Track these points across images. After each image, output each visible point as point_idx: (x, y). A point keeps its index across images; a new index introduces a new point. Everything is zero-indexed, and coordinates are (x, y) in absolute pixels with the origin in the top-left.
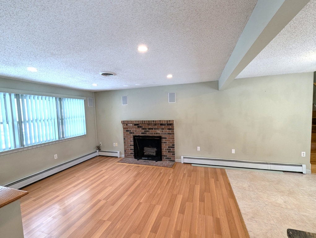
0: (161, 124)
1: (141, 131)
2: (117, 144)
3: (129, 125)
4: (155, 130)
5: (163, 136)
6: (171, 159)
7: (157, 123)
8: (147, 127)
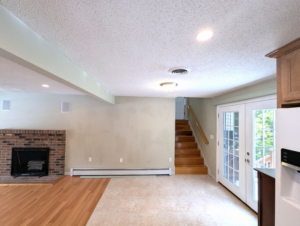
0: (50, 135)
1: (23, 142)
3: (7, 135)
4: (43, 140)
5: (52, 147)
6: (59, 172)
7: (44, 133)
8: (31, 138)
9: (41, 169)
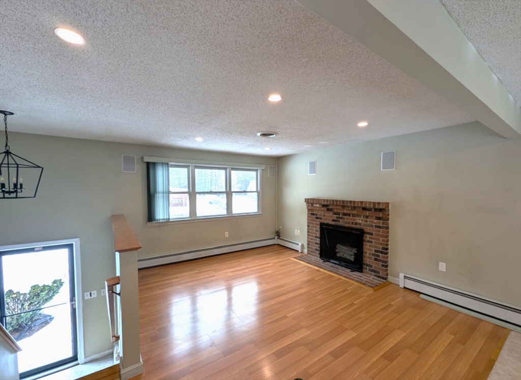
0: (364, 209)
1: (331, 217)
2: (299, 231)
3: (314, 205)
4: (354, 217)
5: (367, 229)
6: (379, 273)
7: (356, 205)
8: (340, 212)
9: (352, 260)
